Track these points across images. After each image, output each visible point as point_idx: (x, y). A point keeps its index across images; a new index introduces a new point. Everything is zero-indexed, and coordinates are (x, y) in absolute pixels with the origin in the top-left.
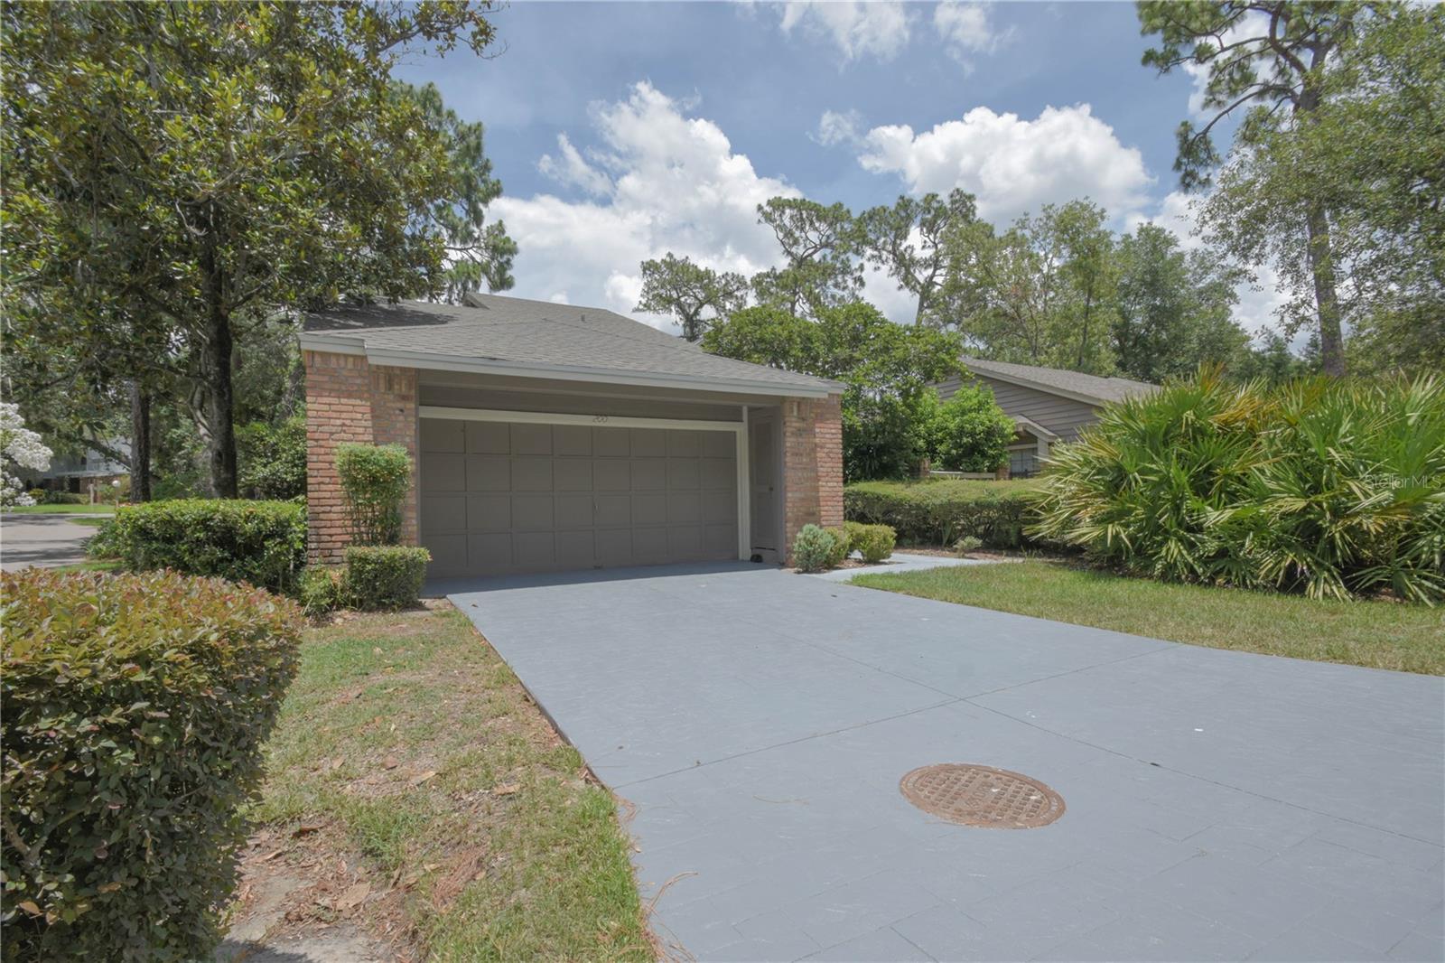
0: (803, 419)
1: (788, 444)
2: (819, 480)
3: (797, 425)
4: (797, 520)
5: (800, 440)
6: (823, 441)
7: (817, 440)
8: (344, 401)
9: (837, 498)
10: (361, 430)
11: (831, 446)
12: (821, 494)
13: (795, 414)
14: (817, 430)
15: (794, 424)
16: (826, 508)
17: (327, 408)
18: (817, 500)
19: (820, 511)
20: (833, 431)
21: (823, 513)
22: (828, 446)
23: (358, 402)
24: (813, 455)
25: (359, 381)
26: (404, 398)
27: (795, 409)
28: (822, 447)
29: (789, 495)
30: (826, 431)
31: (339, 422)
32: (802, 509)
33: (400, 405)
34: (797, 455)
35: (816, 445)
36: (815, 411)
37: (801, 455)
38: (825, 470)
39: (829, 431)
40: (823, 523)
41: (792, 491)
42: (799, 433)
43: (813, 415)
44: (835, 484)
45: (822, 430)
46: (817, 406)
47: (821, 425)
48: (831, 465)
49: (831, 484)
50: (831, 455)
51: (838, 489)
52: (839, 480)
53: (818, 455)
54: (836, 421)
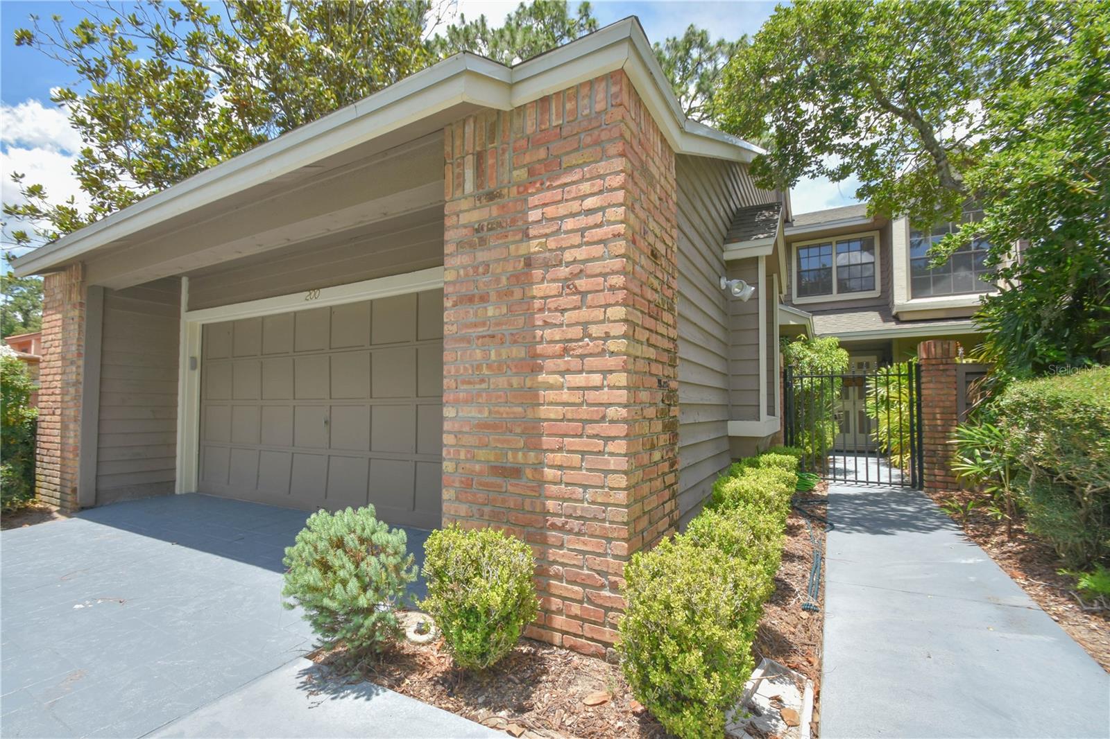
0: (491, 196)
2: (540, 369)
3: (476, 216)
5: (482, 256)
6: (552, 244)
7: (534, 247)
8: (53, 317)
9: (606, 429)
11: (581, 254)
12: (544, 411)
13: (469, 187)
14: (533, 215)
15: (465, 218)
16: (558, 458)
17: (48, 325)
18: (532, 433)
19: (538, 466)
20: (590, 203)
21: (549, 473)
22: (568, 256)
24: (518, 294)
25: (60, 297)
26: (75, 306)
27: (469, 174)
28: (547, 266)
29: (448, 412)
30: (562, 210)
31: (51, 338)
32: (482, 454)
33: (72, 314)
34: (471, 299)
35: (529, 262)
36: (527, 159)
37: (484, 299)
38: (557, 334)
39: (575, 206)
40: (551, 505)
41: (456, 402)
42: (480, 235)
43: (521, 174)
44: (596, 379)
45: (550, 211)
46: (534, 142)
47: (548, 196)
48: (584, 314)
49: (580, 379)
50: (582, 284)
51: (604, 396)
52: (611, 362)
53: (538, 290)
54: (602, 167)
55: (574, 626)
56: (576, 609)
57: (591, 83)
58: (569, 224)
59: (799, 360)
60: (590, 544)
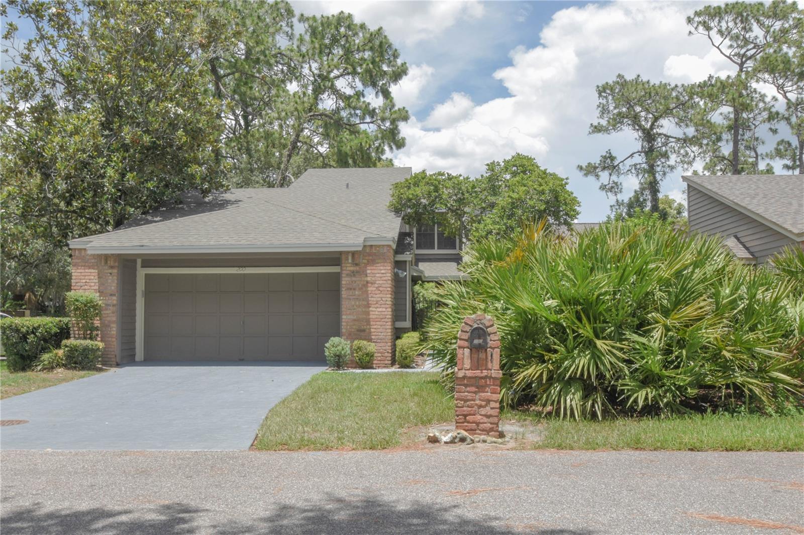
0: (357, 265)
1: (343, 282)
2: (370, 307)
3: (352, 269)
4: (350, 334)
5: (354, 279)
6: (373, 279)
7: (369, 279)
8: (87, 270)
9: (386, 320)
10: (93, 284)
12: (371, 316)
13: (350, 261)
14: (368, 272)
15: (348, 268)
16: (375, 326)
17: (79, 274)
18: (368, 322)
19: (370, 328)
20: (383, 271)
21: (372, 330)
22: (377, 282)
23: (93, 271)
24: (364, 289)
25: (93, 261)
26: (112, 267)
27: (350, 258)
28: (372, 283)
29: (344, 317)
30: (376, 272)
31: (84, 281)
32: (354, 327)
33: (110, 271)
34: (351, 289)
35: (367, 282)
36: (367, 258)
37: (354, 289)
38: (375, 299)
39: (379, 271)
40: (373, 337)
41: (346, 314)
42: (353, 274)
43: (365, 261)
44: (384, 310)
45: (373, 271)
46: (370, 254)
47: (372, 268)
48: (381, 295)
49: (381, 309)
50: (381, 289)
51: (386, 313)
52: (388, 306)
53: (369, 289)
54: (386, 264)
55: (379, 362)
56: (379, 358)
57: (383, 246)
58: (378, 275)
59: (418, 294)
60: (383, 345)
